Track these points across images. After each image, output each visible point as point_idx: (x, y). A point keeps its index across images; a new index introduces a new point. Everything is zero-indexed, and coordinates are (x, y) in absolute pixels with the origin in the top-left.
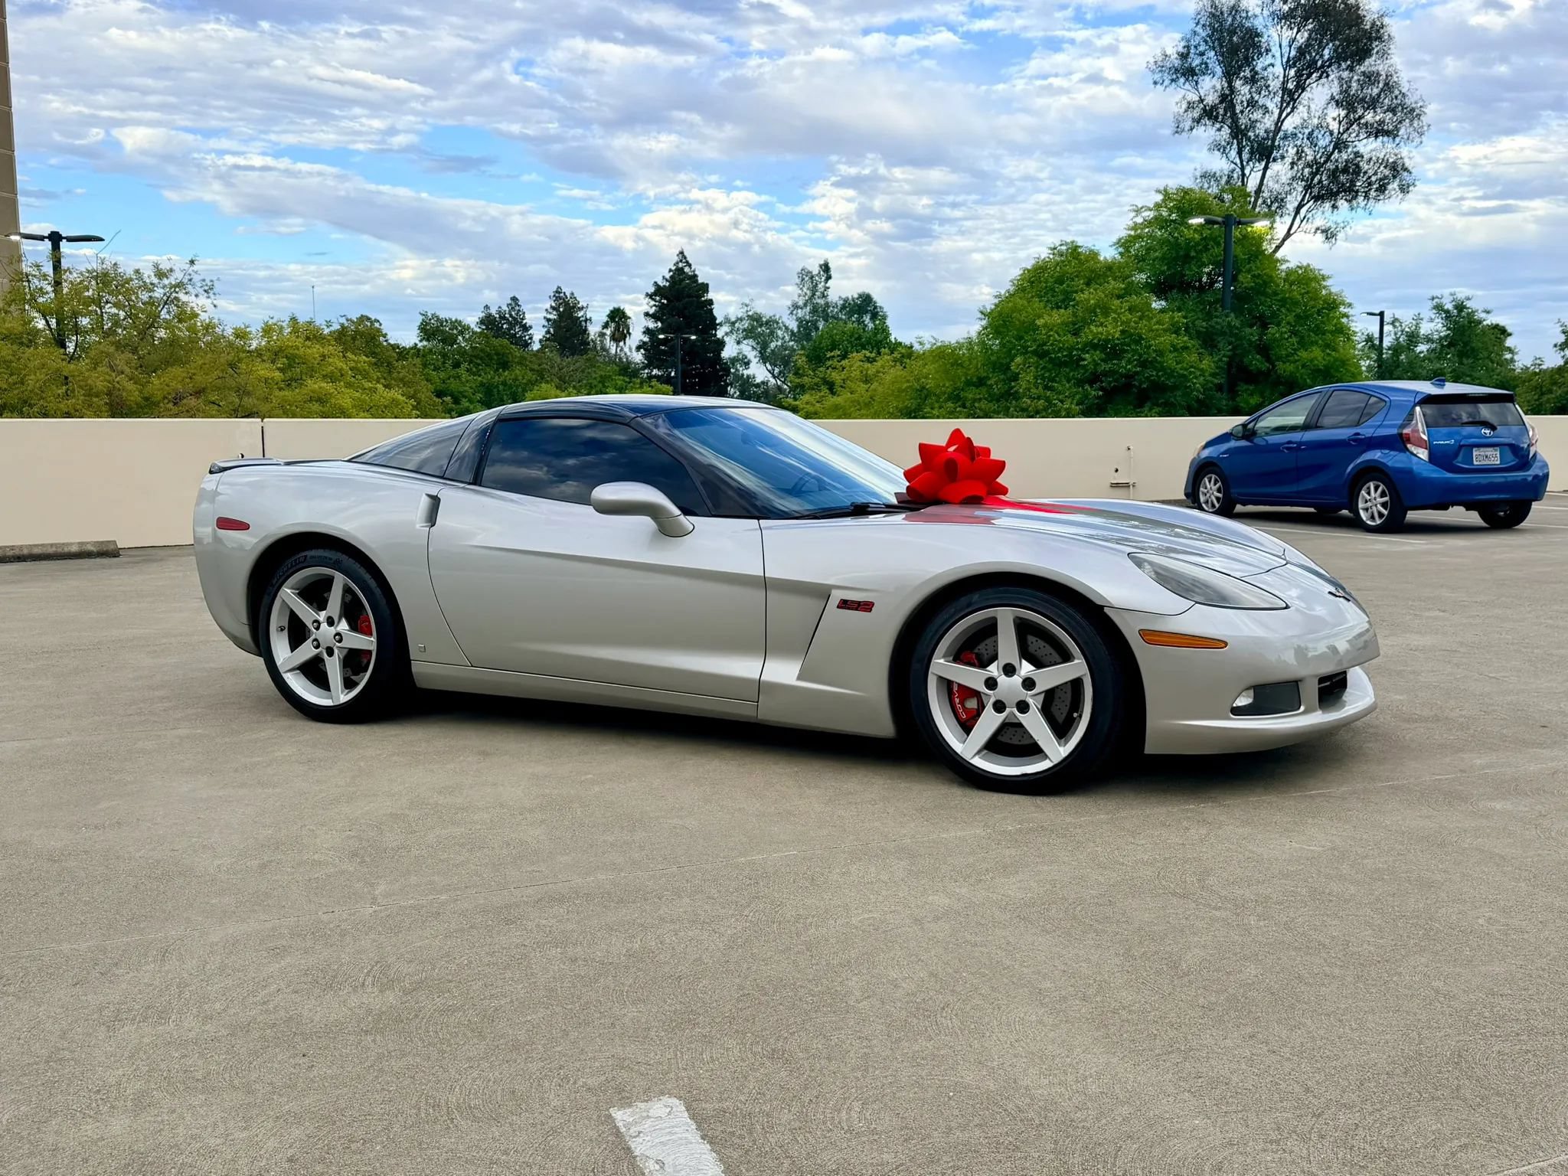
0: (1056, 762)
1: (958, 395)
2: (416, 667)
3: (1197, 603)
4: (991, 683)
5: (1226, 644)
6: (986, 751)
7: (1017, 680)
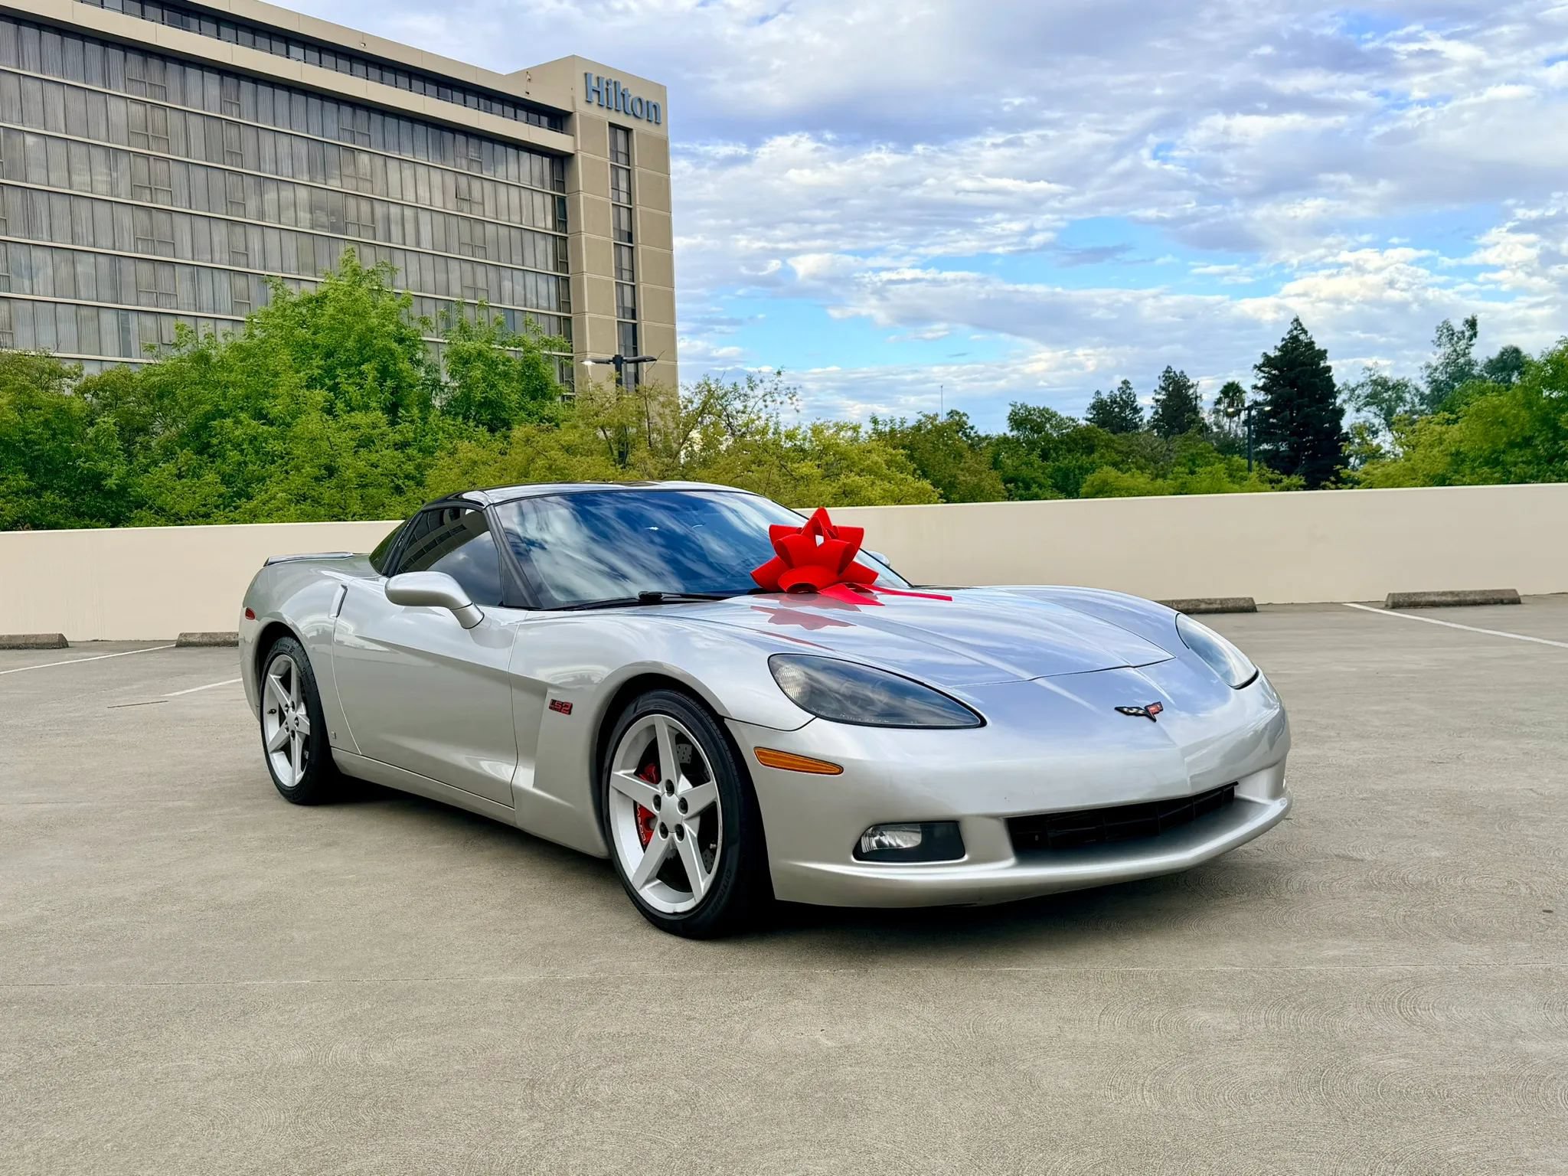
0: (698, 901)
1: (1497, 459)
2: (339, 755)
3: (818, 716)
4: (658, 801)
5: (841, 770)
6: (659, 881)
7: (674, 800)
